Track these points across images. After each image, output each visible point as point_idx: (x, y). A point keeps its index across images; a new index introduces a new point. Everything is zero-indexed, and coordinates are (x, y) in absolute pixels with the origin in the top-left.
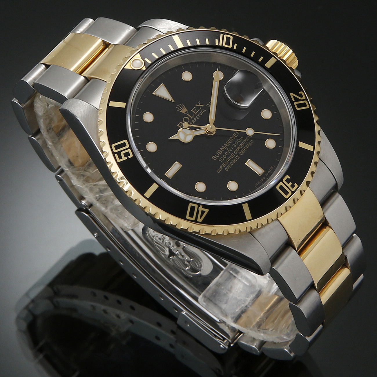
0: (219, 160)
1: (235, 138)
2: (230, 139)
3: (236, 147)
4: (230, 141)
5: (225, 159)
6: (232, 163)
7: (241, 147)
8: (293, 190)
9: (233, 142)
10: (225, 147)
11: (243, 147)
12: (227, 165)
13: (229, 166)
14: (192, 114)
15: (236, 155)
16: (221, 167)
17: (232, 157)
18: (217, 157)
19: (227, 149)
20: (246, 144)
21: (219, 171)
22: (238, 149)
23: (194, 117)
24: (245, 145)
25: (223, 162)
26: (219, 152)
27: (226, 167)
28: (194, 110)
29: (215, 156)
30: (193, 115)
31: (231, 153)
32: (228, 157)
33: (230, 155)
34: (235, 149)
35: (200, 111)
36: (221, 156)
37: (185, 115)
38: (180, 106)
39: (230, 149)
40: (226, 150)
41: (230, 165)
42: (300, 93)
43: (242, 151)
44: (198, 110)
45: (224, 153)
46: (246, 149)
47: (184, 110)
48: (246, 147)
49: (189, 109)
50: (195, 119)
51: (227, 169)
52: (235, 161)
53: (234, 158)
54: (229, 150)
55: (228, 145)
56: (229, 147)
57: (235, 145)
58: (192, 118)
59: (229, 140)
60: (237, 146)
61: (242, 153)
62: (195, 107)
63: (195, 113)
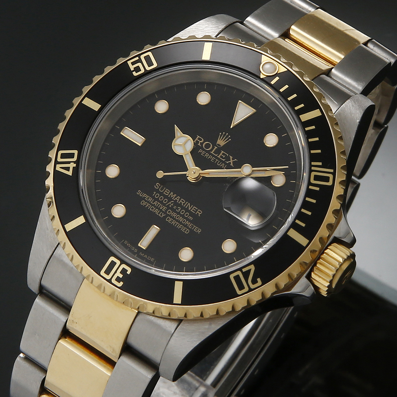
0: (155, 192)
1: (189, 209)
2: (188, 204)
3: (176, 212)
4: (184, 204)
5: (157, 200)
6: (152, 209)
7: (177, 218)
8: (113, 281)
9: (183, 208)
10: (174, 199)
11: (177, 221)
12: (148, 202)
13: (147, 205)
14: (218, 152)
15: (165, 213)
16: (145, 195)
17: (161, 208)
18: (159, 189)
19: (173, 200)
20: (183, 225)
21: (139, 193)
22: (174, 215)
23: (213, 156)
24: (181, 223)
25: (153, 198)
26: (167, 191)
27: (146, 201)
28: (223, 154)
29: (160, 187)
30: (216, 154)
31: (168, 206)
32: (161, 202)
33: (164, 205)
34: (174, 211)
35: (223, 162)
36: (161, 194)
37: (214, 144)
38: (227, 136)
39: (172, 205)
40: (170, 199)
41: (149, 206)
42: (259, 280)
43: (171, 220)
44: (224, 160)
45: (165, 197)
46: (175, 224)
47: (221, 142)
48: (178, 224)
49: (224, 148)
50: (210, 157)
51: (143, 203)
52: (157, 211)
53: (161, 210)
54: (172, 203)
55: (179, 202)
56: (175, 203)
57: (179, 210)
58: (212, 152)
59: (186, 202)
60: (178, 213)
61: (169, 220)
62: (228, 155)
63: (219, 156)
